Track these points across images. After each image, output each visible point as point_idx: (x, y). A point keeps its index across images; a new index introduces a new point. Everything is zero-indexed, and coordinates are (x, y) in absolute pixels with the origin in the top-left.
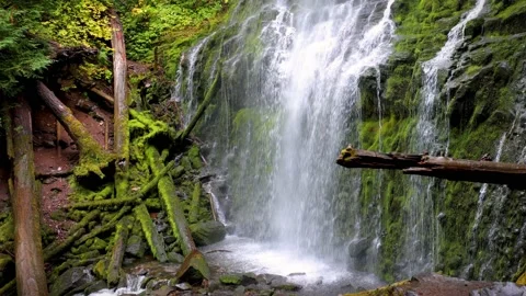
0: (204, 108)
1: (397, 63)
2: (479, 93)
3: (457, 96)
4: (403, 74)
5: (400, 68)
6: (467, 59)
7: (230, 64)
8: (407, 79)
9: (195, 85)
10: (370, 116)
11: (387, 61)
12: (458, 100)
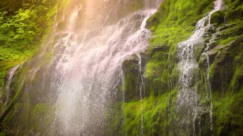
0: (13, 105)
1: (155, 50)
2: (237, 58)
3: (217, 61)
4: (160, 59)
5: (157, 54)
6: (218, 36)
7: (33, 72)
8: (164, 62)
9: (11, 90)
10: (132, 98)
11: (146, 51)
12: (218, 64)
